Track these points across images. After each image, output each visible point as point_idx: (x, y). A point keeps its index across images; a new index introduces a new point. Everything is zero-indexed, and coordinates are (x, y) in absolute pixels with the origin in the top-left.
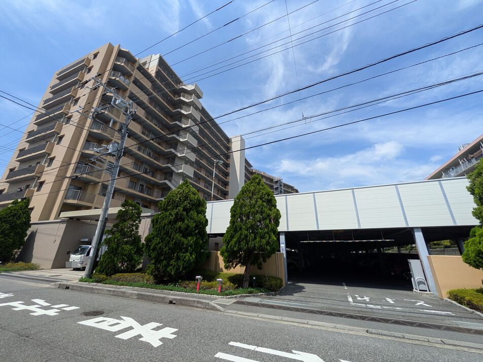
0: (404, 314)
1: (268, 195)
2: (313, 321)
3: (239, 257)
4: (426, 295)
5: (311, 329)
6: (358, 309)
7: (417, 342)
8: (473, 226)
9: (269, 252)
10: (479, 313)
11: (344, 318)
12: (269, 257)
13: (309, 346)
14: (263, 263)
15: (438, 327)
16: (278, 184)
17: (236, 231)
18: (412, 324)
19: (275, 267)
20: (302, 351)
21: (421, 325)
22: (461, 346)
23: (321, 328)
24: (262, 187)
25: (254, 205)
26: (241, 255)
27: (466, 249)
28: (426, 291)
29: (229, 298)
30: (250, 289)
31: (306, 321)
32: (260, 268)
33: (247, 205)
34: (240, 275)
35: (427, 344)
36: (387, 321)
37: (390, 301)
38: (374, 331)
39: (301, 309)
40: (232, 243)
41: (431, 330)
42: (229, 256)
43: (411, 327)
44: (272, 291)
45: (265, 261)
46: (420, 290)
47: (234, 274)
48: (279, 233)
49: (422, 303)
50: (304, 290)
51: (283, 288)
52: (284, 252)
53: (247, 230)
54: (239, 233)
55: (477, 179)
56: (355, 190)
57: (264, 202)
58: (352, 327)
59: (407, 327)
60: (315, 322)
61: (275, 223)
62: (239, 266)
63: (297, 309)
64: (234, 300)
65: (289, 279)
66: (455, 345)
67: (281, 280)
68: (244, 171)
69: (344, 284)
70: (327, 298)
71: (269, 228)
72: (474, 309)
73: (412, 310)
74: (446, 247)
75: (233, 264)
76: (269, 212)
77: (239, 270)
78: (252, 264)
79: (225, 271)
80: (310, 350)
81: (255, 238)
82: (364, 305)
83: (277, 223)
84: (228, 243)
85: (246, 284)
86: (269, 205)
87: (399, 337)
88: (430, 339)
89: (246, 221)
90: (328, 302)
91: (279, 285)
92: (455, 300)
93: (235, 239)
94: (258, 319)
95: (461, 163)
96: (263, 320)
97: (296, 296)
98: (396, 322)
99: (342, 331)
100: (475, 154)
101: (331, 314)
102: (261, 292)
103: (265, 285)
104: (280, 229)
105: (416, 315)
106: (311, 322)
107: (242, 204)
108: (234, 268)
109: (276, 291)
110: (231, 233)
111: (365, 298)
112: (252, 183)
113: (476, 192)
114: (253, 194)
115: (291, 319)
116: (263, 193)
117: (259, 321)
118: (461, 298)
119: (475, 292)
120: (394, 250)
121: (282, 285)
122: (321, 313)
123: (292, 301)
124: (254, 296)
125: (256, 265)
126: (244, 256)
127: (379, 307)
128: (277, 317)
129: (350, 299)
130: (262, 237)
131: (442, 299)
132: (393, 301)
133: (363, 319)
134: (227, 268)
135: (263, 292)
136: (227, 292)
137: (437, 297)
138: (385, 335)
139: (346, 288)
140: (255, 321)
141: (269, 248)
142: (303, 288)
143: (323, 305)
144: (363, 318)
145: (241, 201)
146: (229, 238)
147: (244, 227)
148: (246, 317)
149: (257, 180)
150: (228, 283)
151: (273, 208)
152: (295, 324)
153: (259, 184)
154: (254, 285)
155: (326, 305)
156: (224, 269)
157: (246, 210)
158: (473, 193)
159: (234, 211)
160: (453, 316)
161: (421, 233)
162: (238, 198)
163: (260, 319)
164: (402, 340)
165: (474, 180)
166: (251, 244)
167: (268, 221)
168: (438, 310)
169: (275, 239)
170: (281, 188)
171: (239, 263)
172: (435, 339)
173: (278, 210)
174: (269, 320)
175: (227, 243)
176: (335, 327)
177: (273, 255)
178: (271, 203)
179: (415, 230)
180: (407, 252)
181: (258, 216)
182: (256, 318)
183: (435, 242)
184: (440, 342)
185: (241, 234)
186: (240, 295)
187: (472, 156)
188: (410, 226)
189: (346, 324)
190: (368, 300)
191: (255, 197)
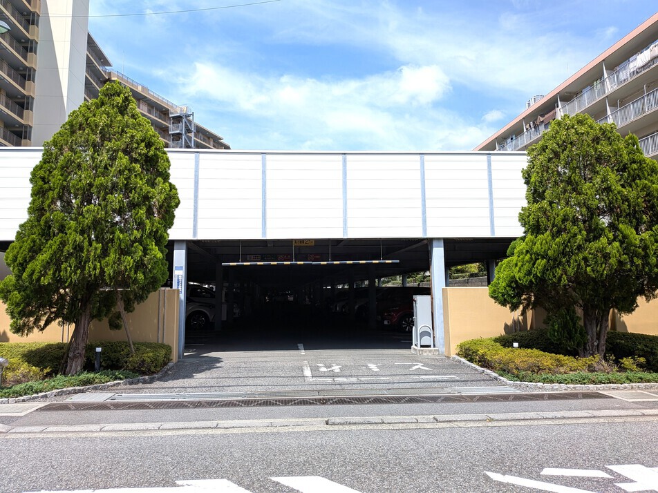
0: (390, 386)
1: (149, 145)
2: (230, 421)
3: (56, 303)
4: (428, 353)
5: (222, 435)
6: (319, 387)
7: (401, 426)
8: (515, 239)
9: (143, 288)
10: (489, 372)
11: (290, 407)
12: (141, 298)
13: (213, 466)
14: (124, 314)
15: (434, 399)
16: (182, 125)
17: (46, 233)
18: (398, 400)
19: (156, 321)
20: (197, 478)
21: (412, 400)
22: (456, 421)
23: (243, 431)
24: (131, 121)
25: (106, 168)
26: (62, 297)
27: (496, 276)
28: (429, 346)
29: (24, 401)
30: (85, 376)
31: (214, 424)
32: (115, 325)
33: (84, 165)
34: (60, 346)
35: (413, 427)
36: (361, 401)
37: (374, 367)
38: (338, 420)
39: (206, 402)
40: (36, 264)
41: (423, 404)
42: (27, 301)
43: (396, 405)
44: (144, 373)
45: (129, 308)
46: (422, 346)
47: (43, 345)
48: (172, 245)
49: (420, 366)
50: (218, 365)
51: (171, 364)
52: (182, 288)
53: (82, 232)
54: (58, 239)
55: (539, 157)
56: (348, 157)
57: (136, 161)
58: (301, 420)
59: (392, 405)
60: (234, 421)
61: (163, 218)
62: (54, 324)
63: (199, 402)
64: (40, 404)
65: (187, 346)
66: (450, 421)
67: (169, 349)
68: (82, 73)
69: (301, 346)
70: (265, 374)
71: (144, 229)
72: (486, 367)
73: (403, 379)
74: (472, 275)
75: (37, 321)
76: (146, 188)
77: (57, 333)
78: (92, 317)
79: (15, 339)
80: (215, 473)
81: (105, 253)
82: (329, 380)
83: (168, 220)
84: (23, 266)
85: (77, 365)
86: (148, 170)
87: (376, 423)
88: (420, 418)
89: (78, 208)
90: (266, 381)
91: (161, 359)
92: (465, 357)
93: (43, 257)
94: (102, 434)
95: (525, 130)
96: (114, 435)
97: (200, 378)
98: (377, 401)
99: (282, 430)
100: (546, 116)
101: (267, 403)
102: (116, 378)
103: (126, 362)
104: (174, 234)
105: (408, 386)
106: (223, 423)
107: (70, 161)
108: (42, 329)
109: (153, 373)
110: (34, 241)
111: (333, 368)
112: (103, 104)
113: (533, 180)
114: (104, 137)
115: (181, 424)
116: (132, 137)
117: (102, 439)
118: (474, 352)
119: (493, 342)
120: (397, 282)
121: (169, 360)
122: (247, 403)
123: (189, 390)
124: (96, 389)
125: (105, 320)
126: (72, 299)
127: (354, 380)
128: (150, 426)
129: (308, 372)
130: (124, 252)
131: (448, 357)
132: (378, 367)
133: (324, 404)
134: (18, 330)
135: (121, 379)
136: (17, 388)
137: (442, 355)
138: (355, 424)
139: (303, 352)
140: (93, 440)
141: (140, 276)
142: (218, 360)
143: (253, 389)
144: (324, 402)
145: (67, 153)
146: (25, 252)
147: (73, 223)
148: (70, 435)
149: (119, 100)
150: (24, 368)
151: (159, 179)
152: (188, 432)
153: (122, 110)
154: (96, 366)
155: (260, 389)
156: (10, 334)
157: (80, 178)
158: (527, 183)
159: (43, 179)
160: (457, 381)
161: (443, 249)
162: (55, 143)
163: (107, 435)
164: (380, 427)
165: (535, 157)
166: (92, 269)
167: (142, 212)
168: (439, 374)
169: (160, 255)
170: (190, 138)
171: (57, 316)
172: (426, 417)
173: (172, 187)
174: (128, 434)
175: (21, 264)
176: (272, 425)
177: (152, 296)
178: (155, 167)
179: (435, 243)
180: (416, 285)
181: (116, 198)
182: (95, 435)
183: (459, 267)
184: (432, 420)
185: (63, 244)
186: (55, 391)
187: (542, 119)
188: (429, 236)
189: (293, 417)
190: (339, 371)
191: (108, 145)
